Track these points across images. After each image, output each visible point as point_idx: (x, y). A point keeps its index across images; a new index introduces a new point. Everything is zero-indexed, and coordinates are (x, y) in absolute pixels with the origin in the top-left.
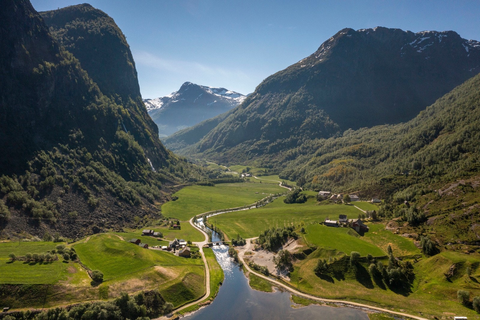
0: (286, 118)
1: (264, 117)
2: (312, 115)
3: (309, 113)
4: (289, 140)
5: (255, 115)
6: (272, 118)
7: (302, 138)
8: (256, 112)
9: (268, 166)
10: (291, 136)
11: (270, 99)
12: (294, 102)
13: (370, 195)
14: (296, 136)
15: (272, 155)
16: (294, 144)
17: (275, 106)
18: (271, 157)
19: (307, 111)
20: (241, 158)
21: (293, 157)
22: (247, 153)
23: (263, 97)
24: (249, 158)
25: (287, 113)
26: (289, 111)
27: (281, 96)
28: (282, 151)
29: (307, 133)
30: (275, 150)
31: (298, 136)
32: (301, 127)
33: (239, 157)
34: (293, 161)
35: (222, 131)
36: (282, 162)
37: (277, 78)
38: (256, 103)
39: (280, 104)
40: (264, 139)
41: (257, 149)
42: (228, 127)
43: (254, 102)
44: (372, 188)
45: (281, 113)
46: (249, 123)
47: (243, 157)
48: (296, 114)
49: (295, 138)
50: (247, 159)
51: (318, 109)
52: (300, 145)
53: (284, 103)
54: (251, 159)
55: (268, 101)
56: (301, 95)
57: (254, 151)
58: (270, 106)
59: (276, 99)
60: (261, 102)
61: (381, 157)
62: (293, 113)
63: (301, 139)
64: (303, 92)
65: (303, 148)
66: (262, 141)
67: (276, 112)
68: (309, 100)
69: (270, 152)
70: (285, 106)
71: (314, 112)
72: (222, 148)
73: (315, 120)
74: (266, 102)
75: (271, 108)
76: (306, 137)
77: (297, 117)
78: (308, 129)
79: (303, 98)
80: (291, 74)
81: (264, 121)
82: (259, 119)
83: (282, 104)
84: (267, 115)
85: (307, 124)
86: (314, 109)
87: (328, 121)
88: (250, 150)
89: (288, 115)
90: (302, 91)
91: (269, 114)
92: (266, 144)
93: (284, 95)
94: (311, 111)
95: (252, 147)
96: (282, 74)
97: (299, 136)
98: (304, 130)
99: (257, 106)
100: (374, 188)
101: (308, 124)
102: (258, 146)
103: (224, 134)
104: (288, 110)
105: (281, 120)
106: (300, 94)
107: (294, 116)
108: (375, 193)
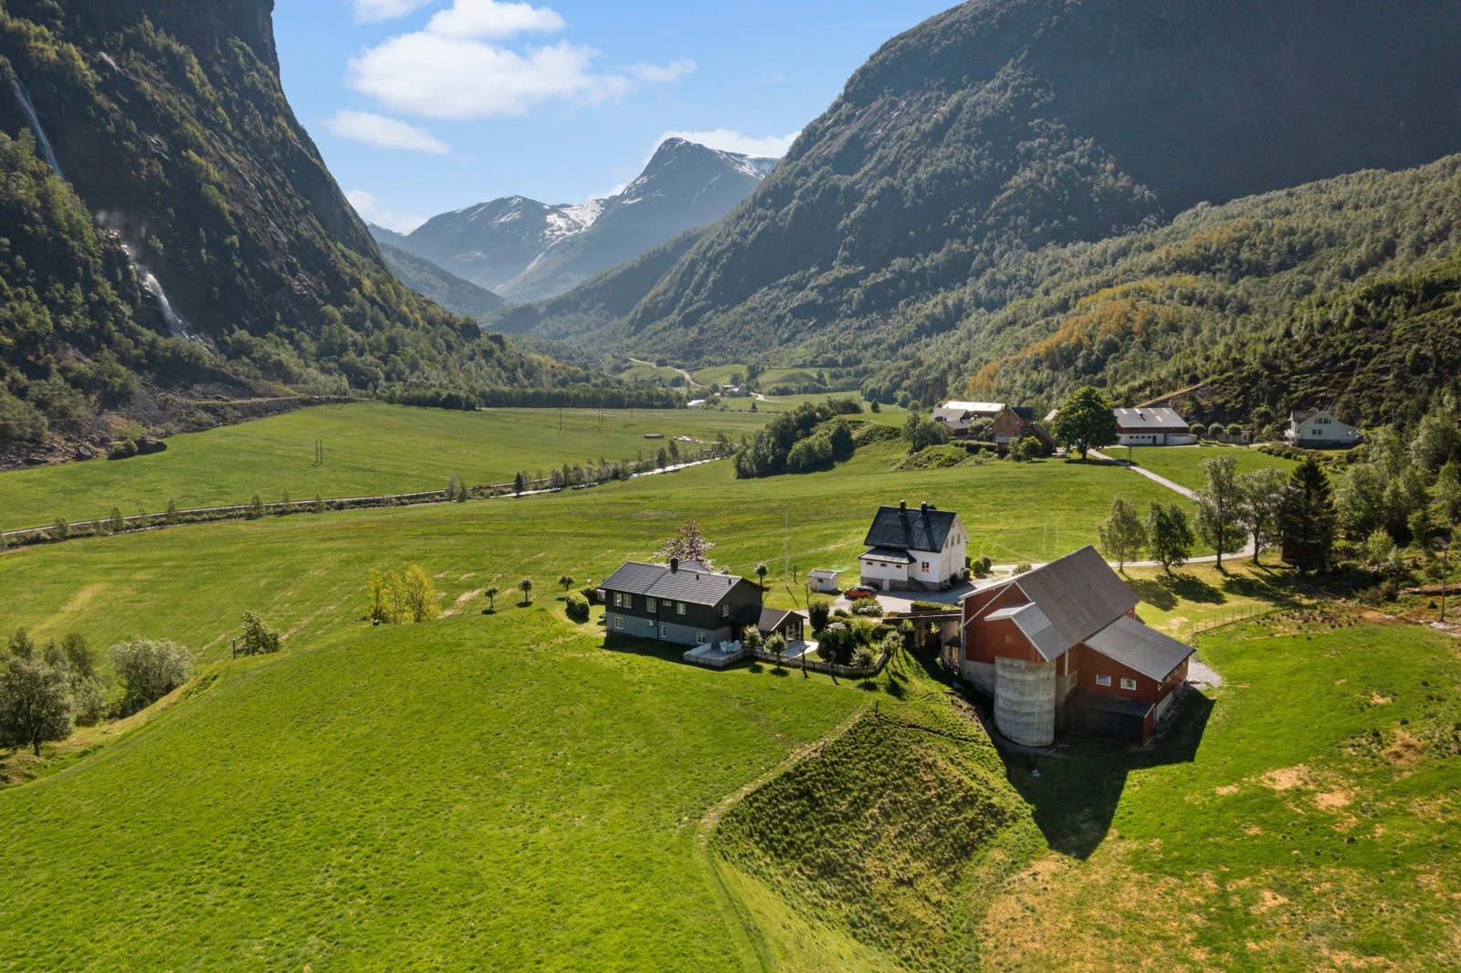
0: (934, 176)
1: (855, 183)
2: (1042, 159)
3: (1029, 154)
4: (939, 257)
5: (822, 178)
6: (883, 182)
7: (993, 248)
8: (827, 168)
9: (840, 359)
10: (948, 240)
11: (886, 117)
12: (974, 114)
14: (970, 240)
15: (865, 321)
16: (957, 271)
17: (901, 137)
18: (860, 328)
19: (1022, 147)
20: (753, 340)
21: (946, 322)
22: (780, 319)
23: (861, 115)
24: (780, 338)
25: (942, 159)
26: (951, 149)
27: (927, 102)
28: (908, 304)
29: (1015, 227)
30: (881, 302)
31: (978, 240)
32: (993, 205)
33: (745, 338)
34: (942, 335)
35: (709, 254)
36: (901, 343)
37: (919, 40)
38: (834, 137)
39: (918, 129)
40: (846, 261)
41: (814, 302)
42: (728, 235)
43: (828, 135)
44: (1294, 357)
45: (918, 162)
46: (798, 210)
47: (760, 336)
48: (978, 158)
49: (963, 249)
50: (776, 342)
51: (1071, 136)
52: (978, 275)
53: (937, 124)
54: (788, 340)
55: (876, 123)
56: (1006, 91)
57: (802, 311)
58: (883, 139)
59: (908, 114)
60: (854, 128)
61: (1347, 260)
62: (967, 157)
63: (989, 252)
64: (1015, 79)
65: (993, 283)
66: (839, 271)
67: (902, 158)
68: (1035, 105)
69: (863, 309)
70: (939, 132)
71: (1054, 147)
72: (702, 310)
73: (1055, 173)
74: (871, 128)
75: (884, 147)
76: (1010, 243)
77: (978, 170)
78: (1018, 212)
79: (1012, 99)
80: (975, 19)
81: (853, 195)
82: (835, 190)
83: (926, 127)
84: (866, 174)
85: (1020, 193)
86: (1055, 136)
87: (1109, 177)
88: (791, 310)
89: (945, 164)
90: (1009, 75)
91: (874, 169)
92: (851, 281)
93: (939, 98)
94: (1041, 145)
95: (799, 298)
96: (938, 23)
97: (981, 242)
98: (1006, 217)
99: (837, 146)
100: (1305, 356)
101: (1025, 190)
102: (822, 289)
103: (713, 263)
104: (948, 146)
105: (917, 187)
106: (1004, 86)
107: (967, 168)
108: (1314, 383)
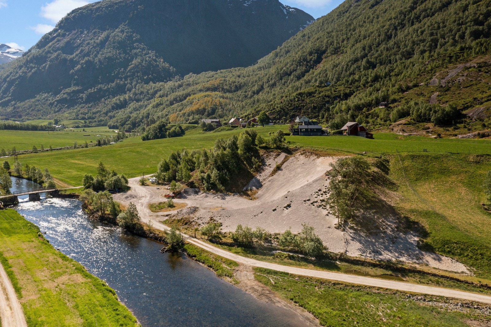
0: (105, 58)
1: (74, 58)
2: (141, 56)
3: (136, 54)
4: (113, 84)
5: (58, 55)
6: (86, 58)
7: (132, 83)
8: (60, 51)
9: (86, 117)
10: (116, 79)
11: (79, 36)
12: (115, 39)
13: (286, 116)
14: (123, 80)
15: (90, 105)
16: (121, 90)
17: (88, 44)
18: (89, 107)
19: (135, 51)
20: (42, 112)
21: (123, 105)
22: (51, 104)
23: (68, 35)
24: (54, 110)
25: (107, 52)
26: (109, 50)
27: (95, 33)
28: (105, 100)
29: (137, 76)
30: (94, 99)
31: (126, 80)
32: (129, 69)
33: (38, 111)
34: (123, 109)
35: (8, 79)
36: (110, 111)
37: (87, 11)
38: (59, 41)
39: (94, 42)
40: (75, 85)
41: (66, 98)
42: (17, 73)
43: (56, 40)
44: (288, 107)
45: (98, 53)
46: (50, 65)
47: (45, 110)
48: (120, 53)
49: (122, 83)
50: (52, 112)
51: (149, 50)
52: (130, 90)
53: (101, 41)
54: (58, 111)
55: (76, 38)
56: (124, 33)
57: (62, 101)
58: (80, 44)
59: (88, 36)
60: (66, 39)
61: (253, 89)
62: (116, 53)
63: (131, 84)
64: (126, 29)
65: (135, 94)
66: (73, 88)
67: (91, 51)
68: (134, 39)
69: (86, 102)
70: (102, 44)
71: (144, 52)
72: (9, 101)
73: (146, 61)
74: (74, 39)
75: (82, 46)
76: (137, 81)
77: (121, 58)
78: (138, 72)
79: (126, 36)
80: (107, 8)
81: (73, 63)
82: (65, 60)
83: (98, 41)
84: (77, 55)
85: (136, 66)
86: (143, 49)
87: (162, 63)
88: (56, 101)
89: (109, 55)
90: (123, 28)
91: (80, 53)
92: (78, 92)
93: (99, 32)
94: (139, 52)
95: (58, 97)
96: (93, 6)
97: (127, 80)
98: (134, 73)
99: (62, 44)
100: (290, 107)
101: (138, 65)
102: (69, 94)
103: (11, 83)
104: (108, 49)
105: (100, 61)
106: (122, 31)
107: (117, 57)
108: (294, 112)
